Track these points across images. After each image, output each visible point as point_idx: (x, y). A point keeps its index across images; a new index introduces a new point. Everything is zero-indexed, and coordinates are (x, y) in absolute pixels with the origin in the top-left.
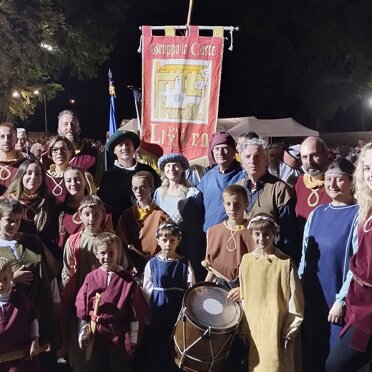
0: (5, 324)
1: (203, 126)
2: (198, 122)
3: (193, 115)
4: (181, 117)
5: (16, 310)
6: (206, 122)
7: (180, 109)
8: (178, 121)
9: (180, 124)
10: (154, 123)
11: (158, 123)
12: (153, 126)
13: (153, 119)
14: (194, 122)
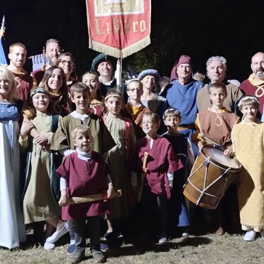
0: (90, 174)
1: (140, 15)
2: (136, 12)
3: (131, 8)
4: (122, 11)
5: (97, 164)
6: (143, 12)
7: (121, 4)
8: (120, 13)
9: (123, 16)
10: (98, 18)
11: (101, 17)
12: (96, 20)
13: (96, 15)
14: (133, 13)
